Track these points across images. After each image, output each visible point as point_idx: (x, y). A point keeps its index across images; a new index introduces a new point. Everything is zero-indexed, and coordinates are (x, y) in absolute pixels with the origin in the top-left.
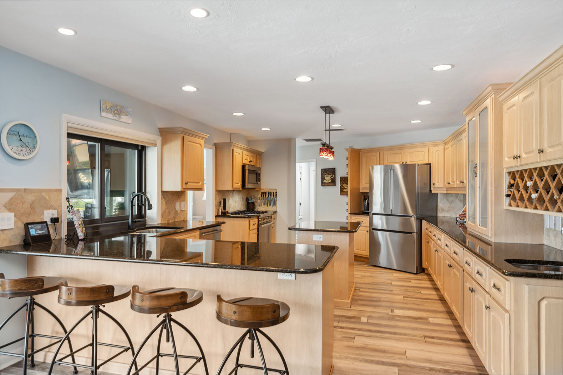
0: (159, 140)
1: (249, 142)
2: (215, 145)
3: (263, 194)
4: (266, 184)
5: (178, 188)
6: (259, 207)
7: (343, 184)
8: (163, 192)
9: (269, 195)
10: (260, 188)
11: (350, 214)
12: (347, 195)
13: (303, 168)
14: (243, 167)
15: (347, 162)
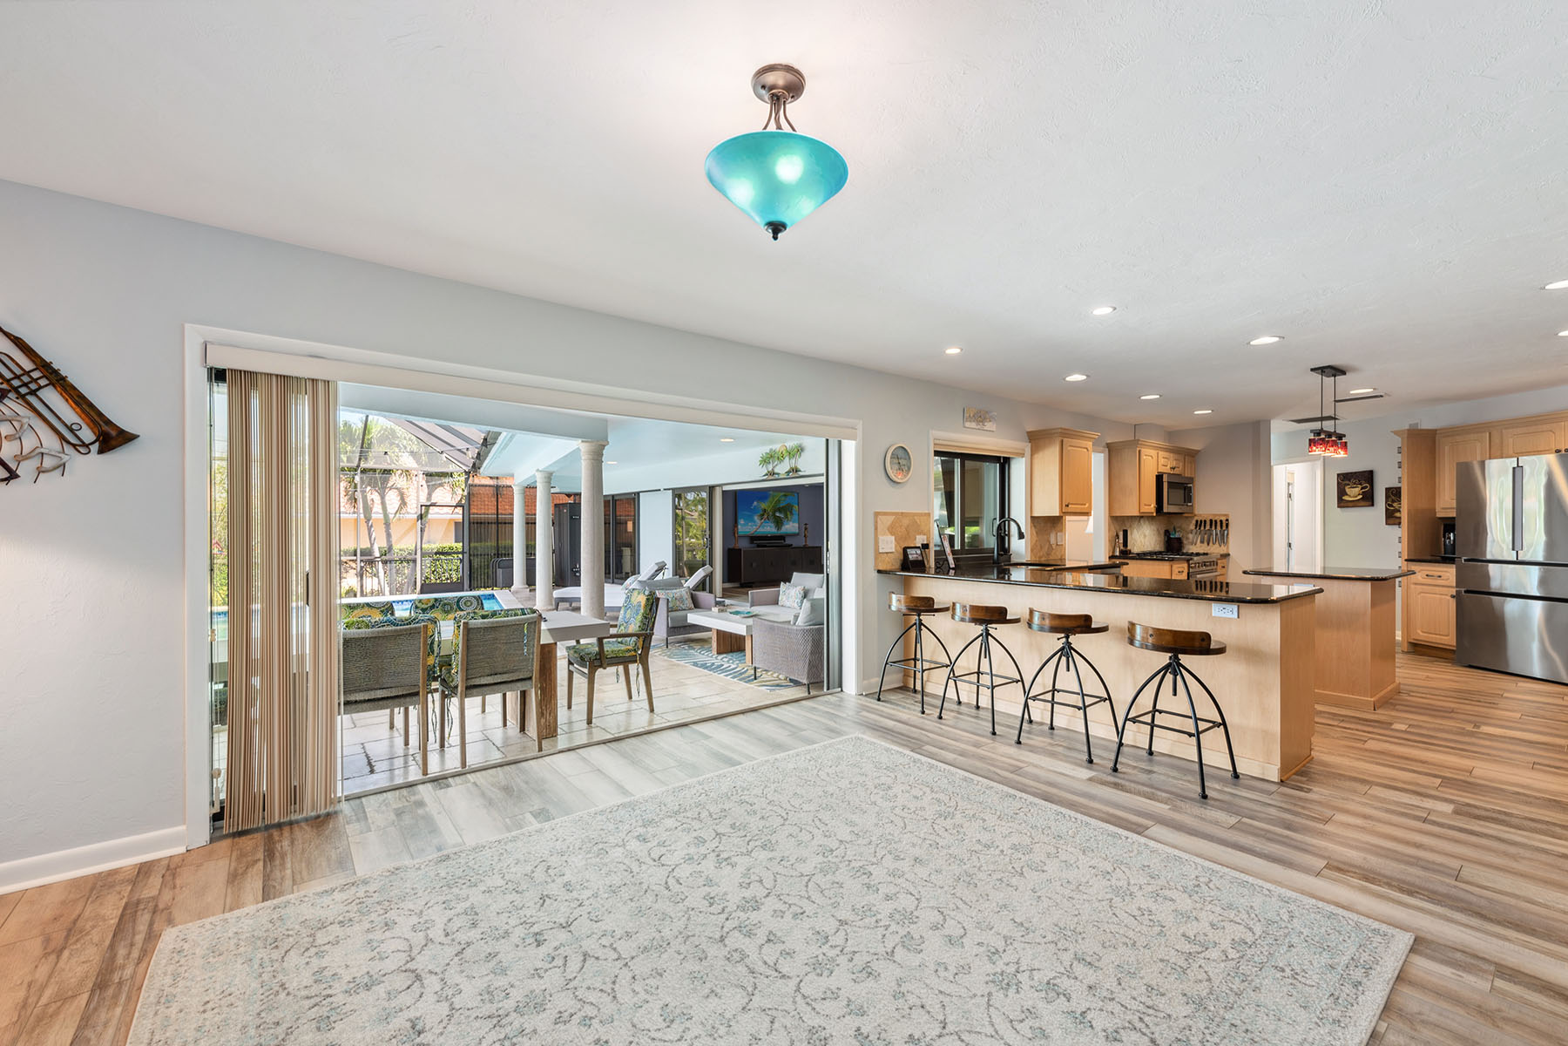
0: (1027, 448)
1: (1171, 434)
2: (1109, 446)
3: (1199, 524)
4: (1206, 505)
5: (1055, 511)
6: (1191, 547)
7: (1393, 501)
8: (1033, 518)
9: (1211, 527)
10: (1192, 513)
11: (1406, 560)
12: (1399, 524)
13: (1295, 475)
14: (1159, 478)
15: (1399, 458)
